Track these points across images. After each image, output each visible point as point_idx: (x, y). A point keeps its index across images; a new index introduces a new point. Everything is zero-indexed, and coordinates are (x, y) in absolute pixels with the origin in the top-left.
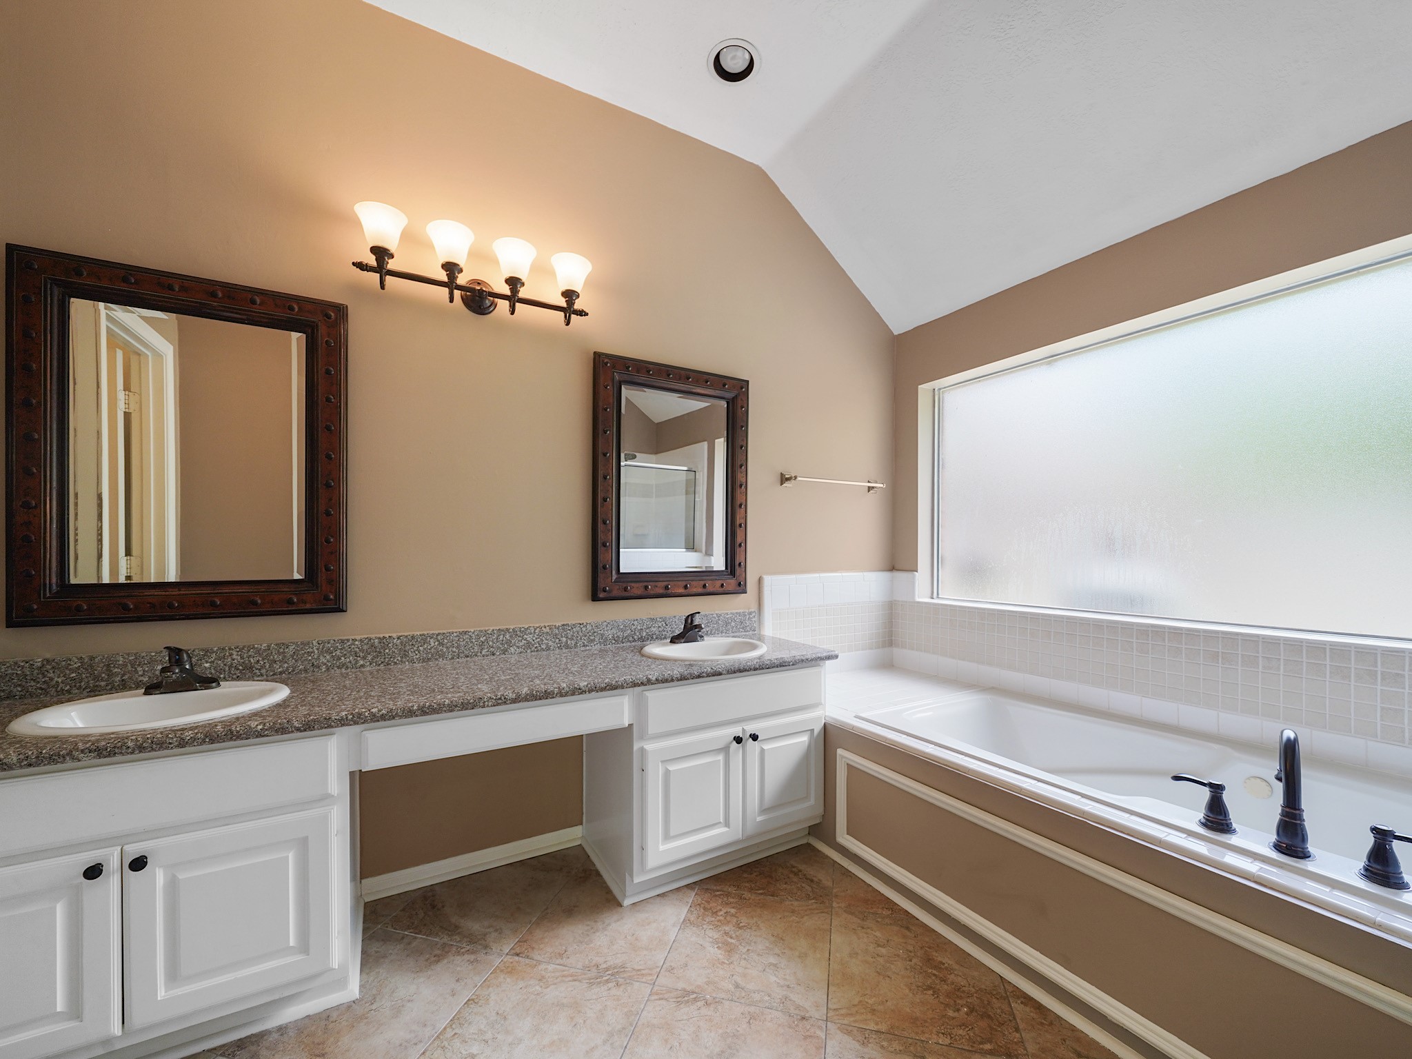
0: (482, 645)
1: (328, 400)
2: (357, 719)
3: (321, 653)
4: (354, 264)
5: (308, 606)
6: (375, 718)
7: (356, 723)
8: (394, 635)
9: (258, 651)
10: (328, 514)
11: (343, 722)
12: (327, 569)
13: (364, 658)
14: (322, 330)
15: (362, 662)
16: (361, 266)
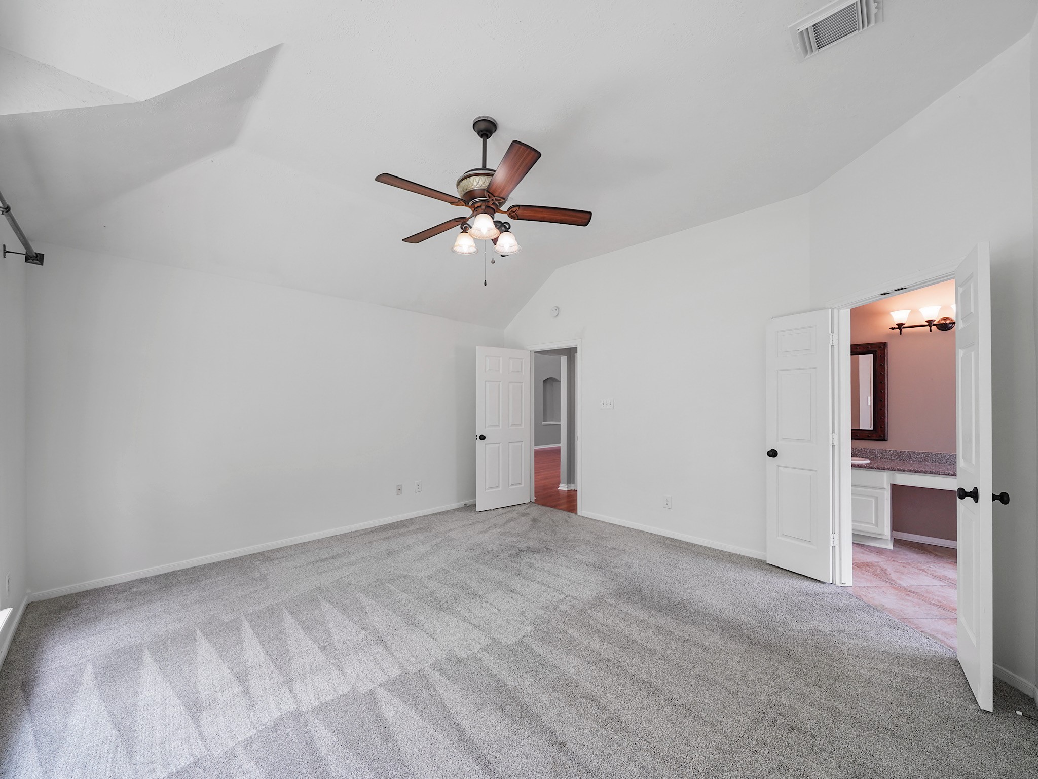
0: (947, 460)
1: (881, 374)
2: (893, 469)
3: (879, 453)
4: (890, 328)
5: (874, 438)
6: (898, 470)
7: (892, 470)
8: (906, 451)
9: (858, 450)
10: (881, 410)
11: (888, 469)
12: (881, 427)
13: (894, 457)
14: (879, 352)
15: (893, 458)
16: (892, 328)
